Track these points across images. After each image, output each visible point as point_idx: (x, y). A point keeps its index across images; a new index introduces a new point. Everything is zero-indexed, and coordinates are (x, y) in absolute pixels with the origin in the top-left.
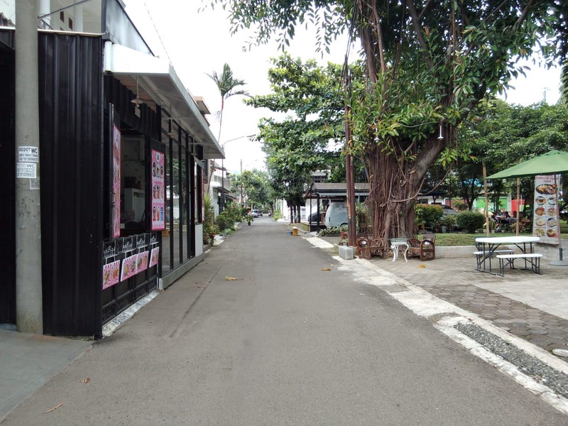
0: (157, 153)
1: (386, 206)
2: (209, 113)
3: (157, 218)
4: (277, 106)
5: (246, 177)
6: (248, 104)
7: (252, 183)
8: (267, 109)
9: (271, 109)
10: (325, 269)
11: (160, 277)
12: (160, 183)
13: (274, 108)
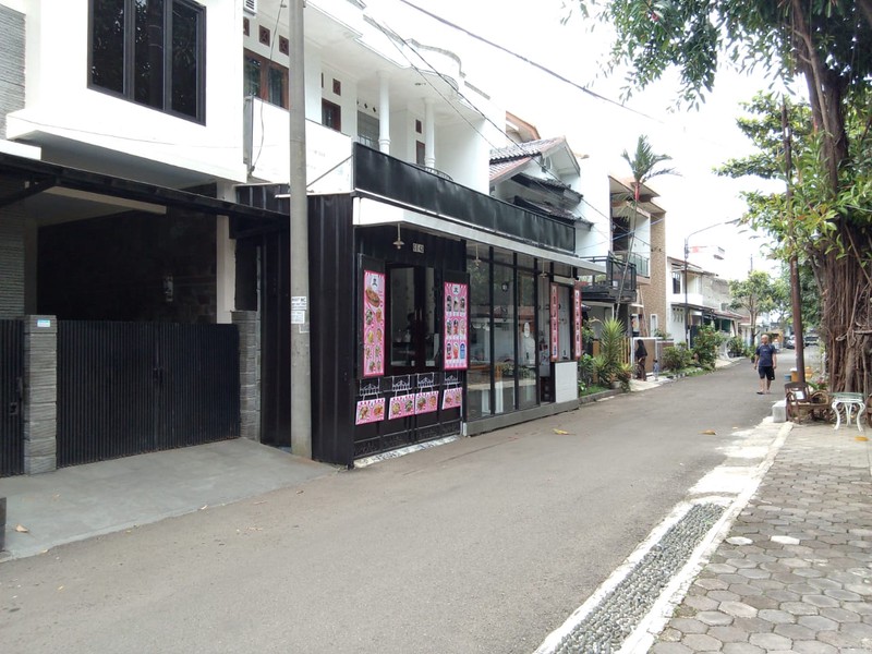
0: (455, 286)
1: (845, 341)
2: (657, 195)
3: (453, 356)
4: (770, 171)
5: (756, 282)
6: (720, 174)
7: (769, 292)
8: (754, 177)
9: (762, 176)
10: (709, 431)
11: (465, 421)
12: (460, 318)
13: (766, 173)
